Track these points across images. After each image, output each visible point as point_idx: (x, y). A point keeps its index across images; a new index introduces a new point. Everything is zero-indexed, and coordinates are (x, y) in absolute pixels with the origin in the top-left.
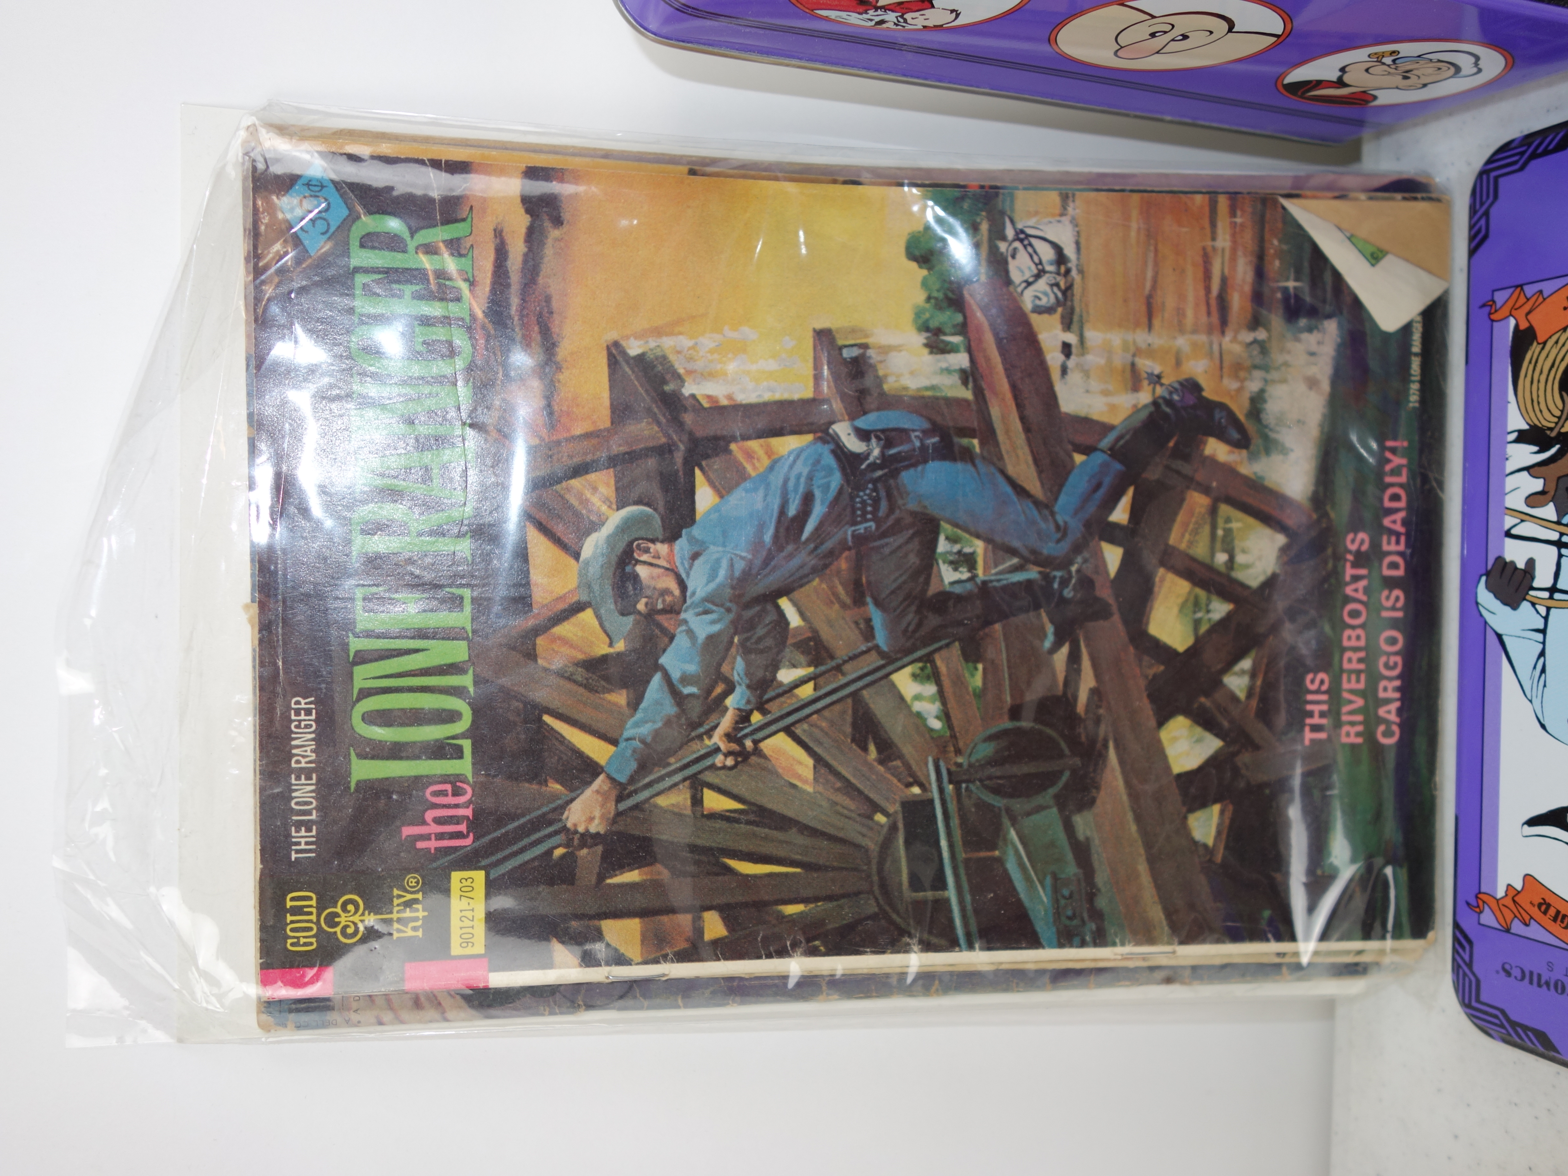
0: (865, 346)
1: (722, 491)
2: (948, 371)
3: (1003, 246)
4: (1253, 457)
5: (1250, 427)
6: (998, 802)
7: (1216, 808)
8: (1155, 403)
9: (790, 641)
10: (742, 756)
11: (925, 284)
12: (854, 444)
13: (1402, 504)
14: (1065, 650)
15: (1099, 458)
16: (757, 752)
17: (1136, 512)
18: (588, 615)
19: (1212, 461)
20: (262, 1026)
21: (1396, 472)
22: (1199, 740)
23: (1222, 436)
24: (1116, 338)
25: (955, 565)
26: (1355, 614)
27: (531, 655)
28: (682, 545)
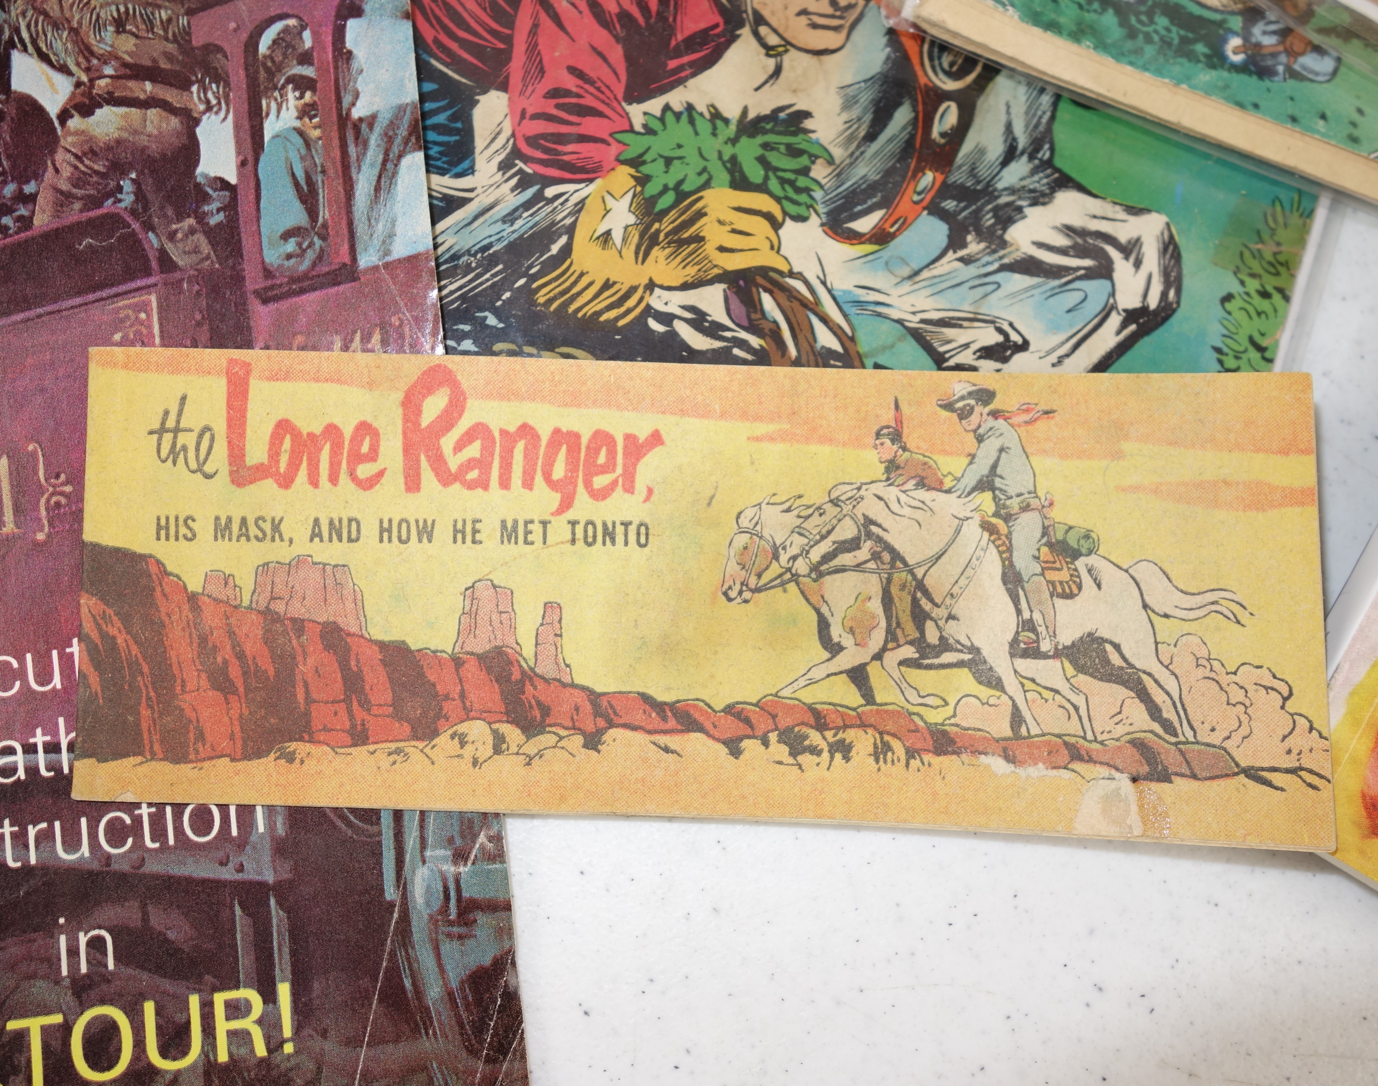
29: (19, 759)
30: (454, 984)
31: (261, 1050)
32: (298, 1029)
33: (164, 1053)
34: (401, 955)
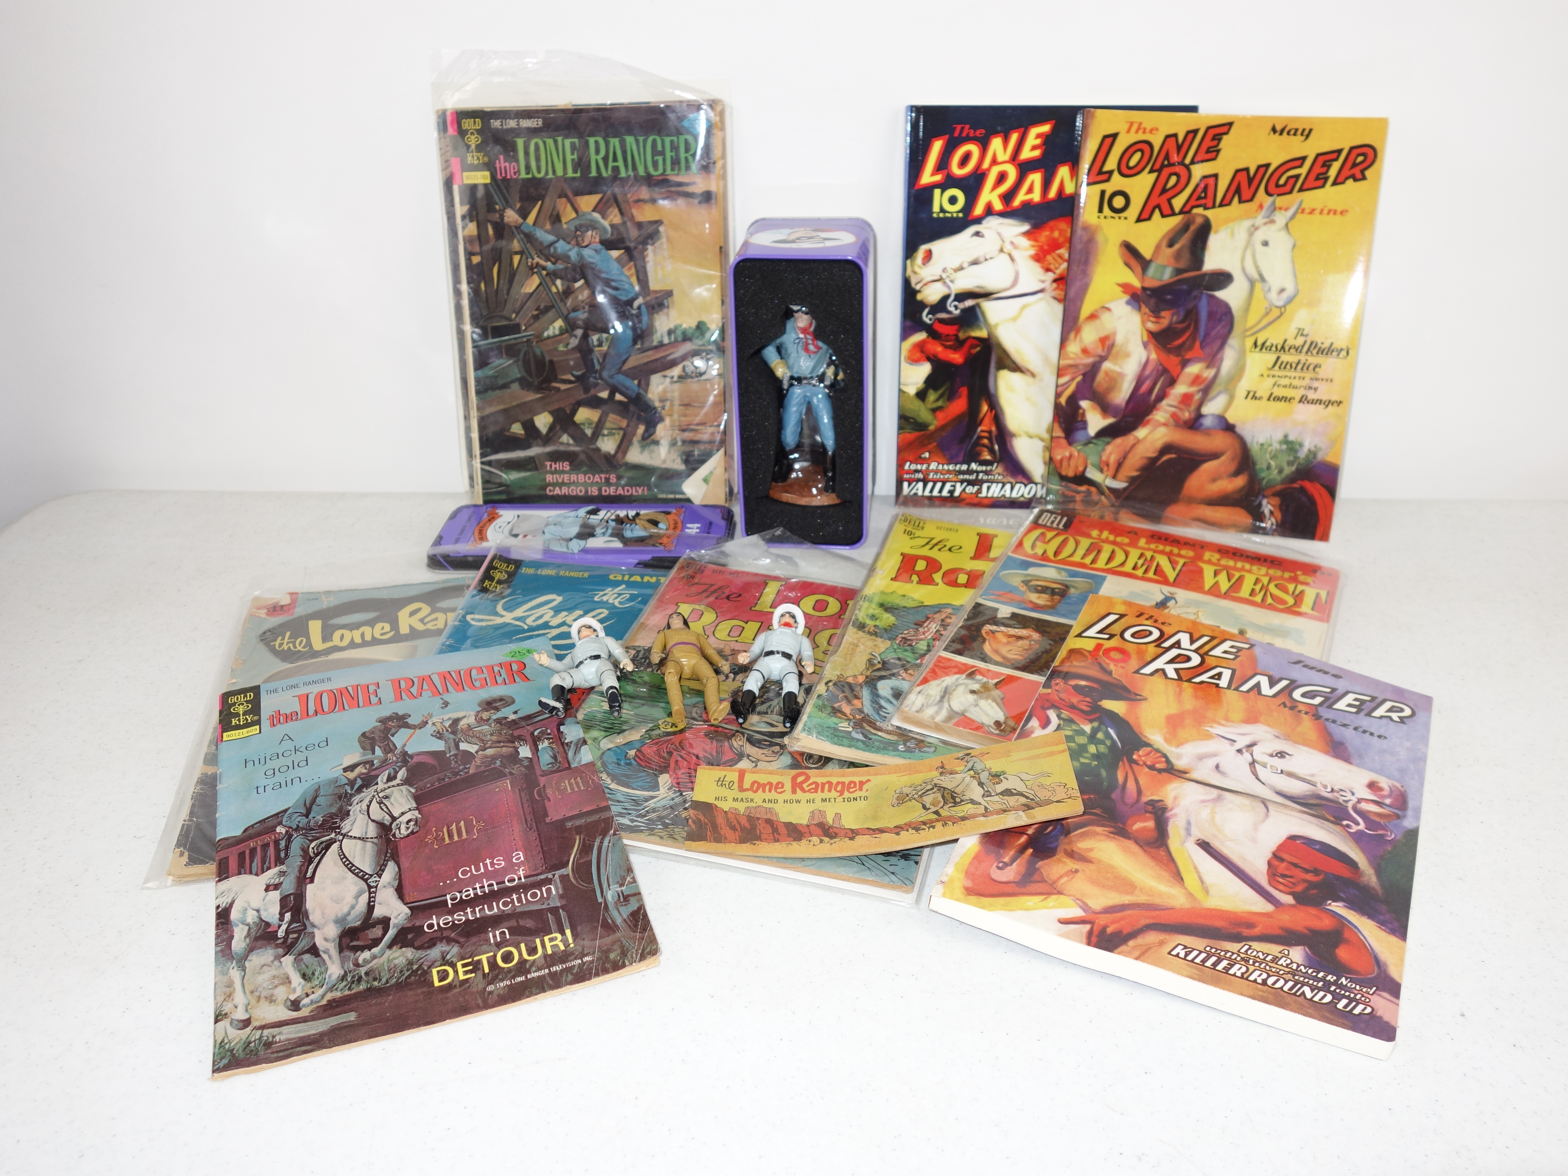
0: (668, 307)
1: (618, 260)
2: (662, 336)
3: (704, 354)
4: (639, 442)
5: (649, 441)
6: (521, 356)
7: (523, 432)
8: (655, 408)
9: (570, 284)
10: (531, 268)
11: (690, 328)
12: (636, 304)
13: (626, 493)
14: (572, 378)
15: (636, 389)
16: (533, 273)
17: (620, 402)
18: (574, 215)
19: (637, 428)
20: (438, 111)
21: (637, 491)
22: (545, 426)
23: (646, 430)
24: (676, 394)
25: (599, 340)
26: (589, 478)
27: (560, 197)
28: (599, 246)
29: (471, 892)
30: (625, 917)
31: (562, 948)
32: (574, 940)
33: (529, 955)
34: (606, 915)
